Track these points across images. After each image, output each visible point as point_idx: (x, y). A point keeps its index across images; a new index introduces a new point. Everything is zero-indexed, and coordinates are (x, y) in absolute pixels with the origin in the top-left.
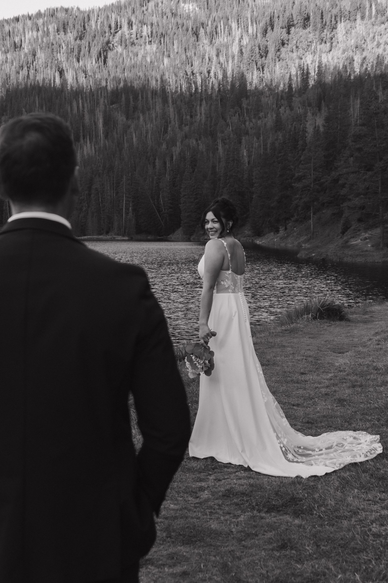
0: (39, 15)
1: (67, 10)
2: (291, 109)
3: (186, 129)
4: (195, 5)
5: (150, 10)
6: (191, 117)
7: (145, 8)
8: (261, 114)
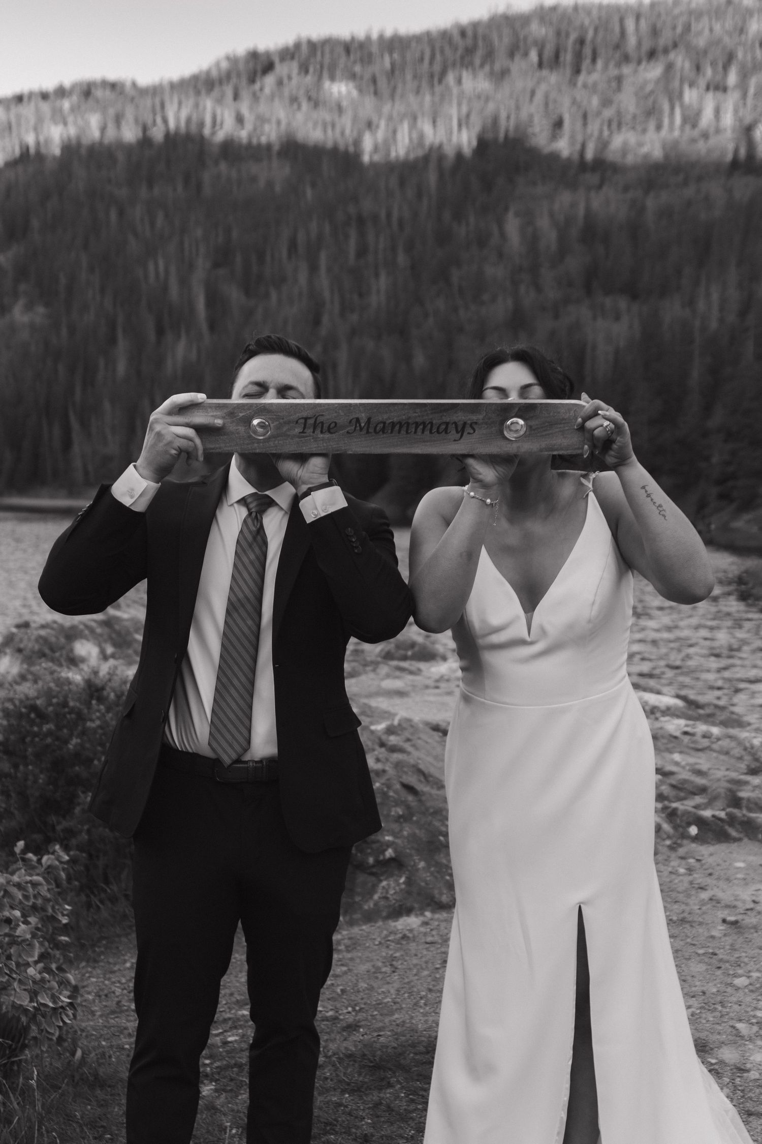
0: (61, 92)
1: (113, 86)
2: (539, 289)
3: (354, 318)
4: (351, 85)
5: (267, 90)
6: (361, 295)
7: (257, 86)
8: (486, 297)
